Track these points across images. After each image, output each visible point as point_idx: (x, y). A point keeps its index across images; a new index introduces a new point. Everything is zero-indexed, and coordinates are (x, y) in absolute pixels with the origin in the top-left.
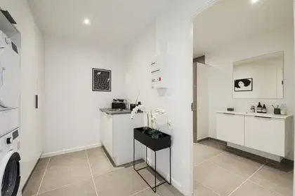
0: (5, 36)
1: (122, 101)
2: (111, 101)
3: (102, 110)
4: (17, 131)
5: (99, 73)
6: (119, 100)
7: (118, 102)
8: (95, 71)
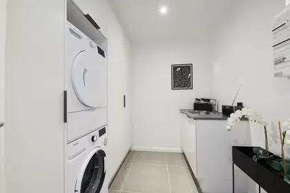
0: (90, 40)
1: (209, 100)
2: (194, 101)
3: (182, 111)
4: (104, 129)
5: (179, 69)
6: (204, 100)
7: (202, 102)
8: (175, 68)
